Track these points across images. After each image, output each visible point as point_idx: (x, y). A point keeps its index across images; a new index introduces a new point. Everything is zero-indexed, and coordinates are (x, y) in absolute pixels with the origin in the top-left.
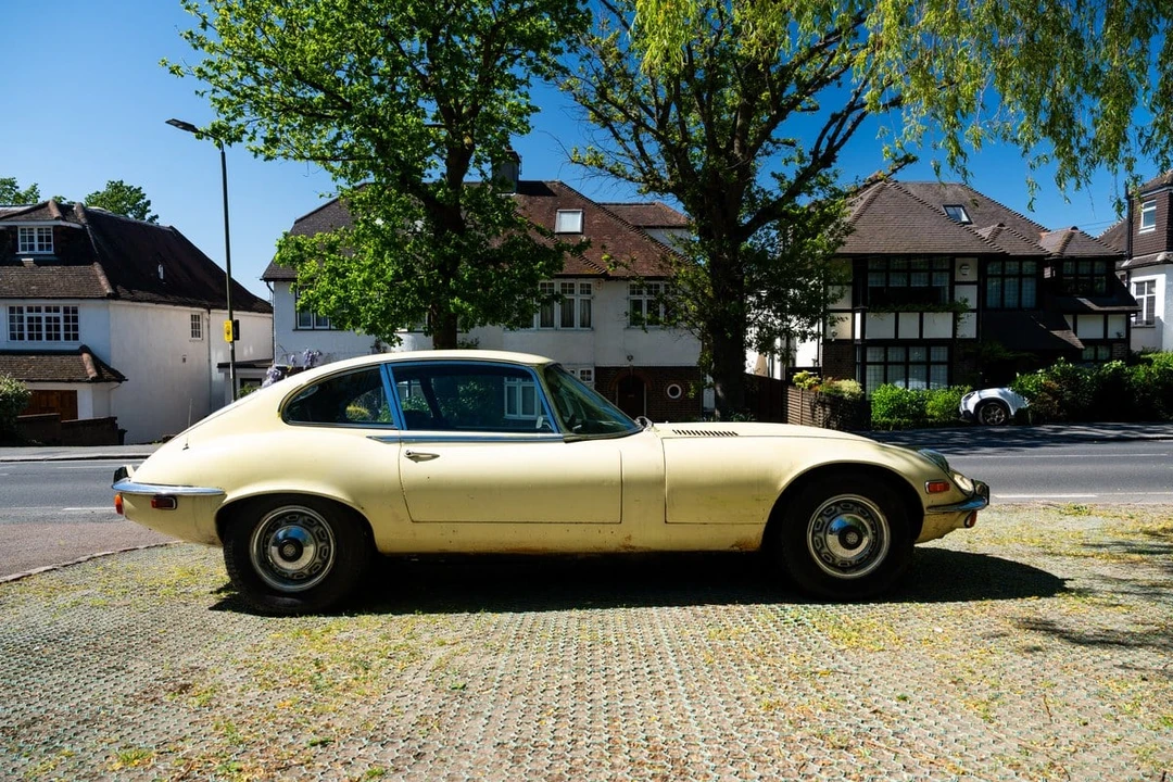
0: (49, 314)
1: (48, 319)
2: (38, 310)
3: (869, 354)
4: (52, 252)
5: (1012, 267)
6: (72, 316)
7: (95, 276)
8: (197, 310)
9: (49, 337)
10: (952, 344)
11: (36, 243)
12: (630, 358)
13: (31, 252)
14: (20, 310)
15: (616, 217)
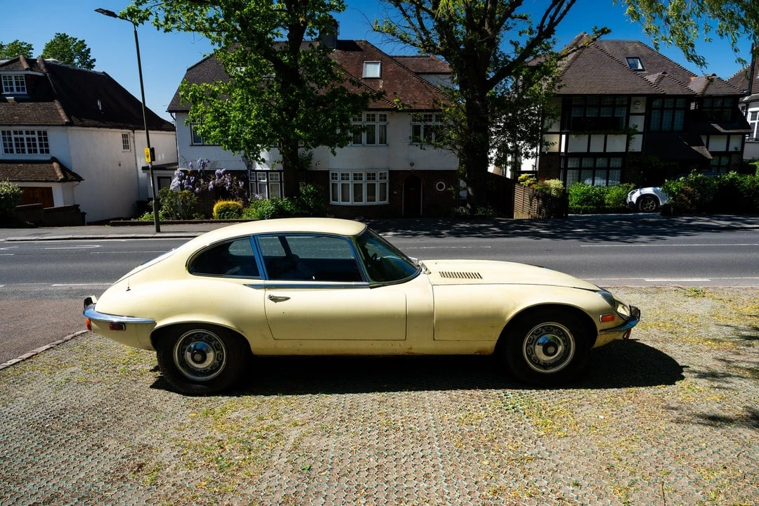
0: (28, 136)
1: (28, 139)
2: (21, 133)
3: (569, 163)
4: (26, 93)
5: (669, 104)
6: (44, 137)
7: (56, 109)
8: (126, 131)
9: (30, 151)
10: (625, 156)
11: (14, 86)
12: (412, 164)
13: (12, 93)
14: (9, 133)
15: (403, 66)
